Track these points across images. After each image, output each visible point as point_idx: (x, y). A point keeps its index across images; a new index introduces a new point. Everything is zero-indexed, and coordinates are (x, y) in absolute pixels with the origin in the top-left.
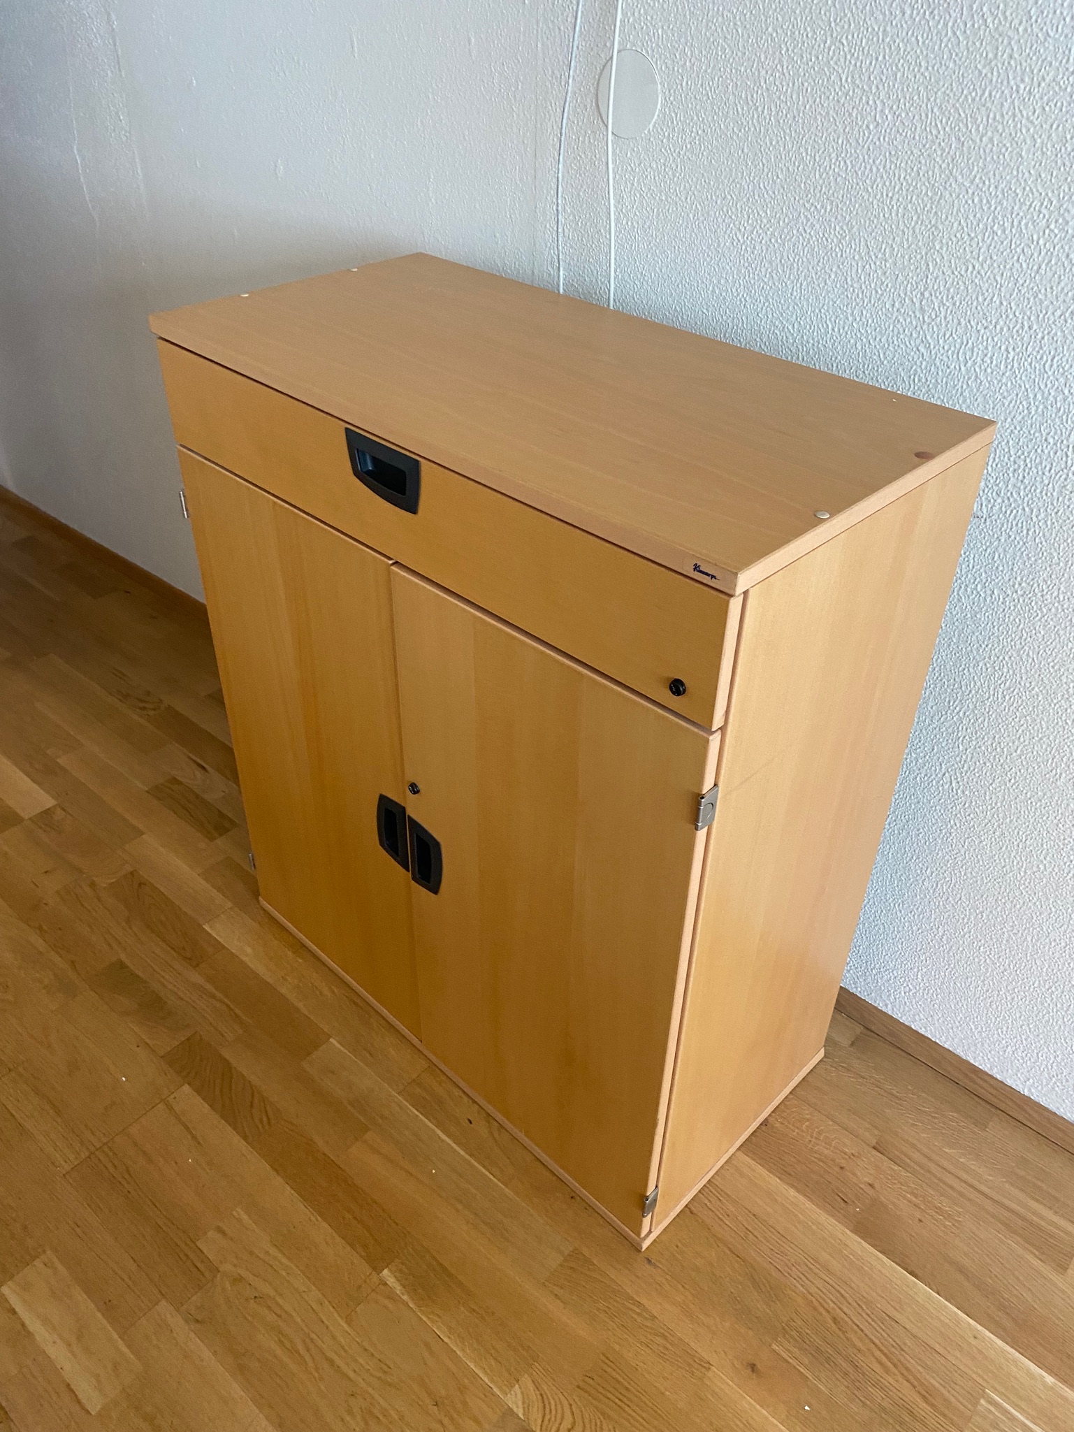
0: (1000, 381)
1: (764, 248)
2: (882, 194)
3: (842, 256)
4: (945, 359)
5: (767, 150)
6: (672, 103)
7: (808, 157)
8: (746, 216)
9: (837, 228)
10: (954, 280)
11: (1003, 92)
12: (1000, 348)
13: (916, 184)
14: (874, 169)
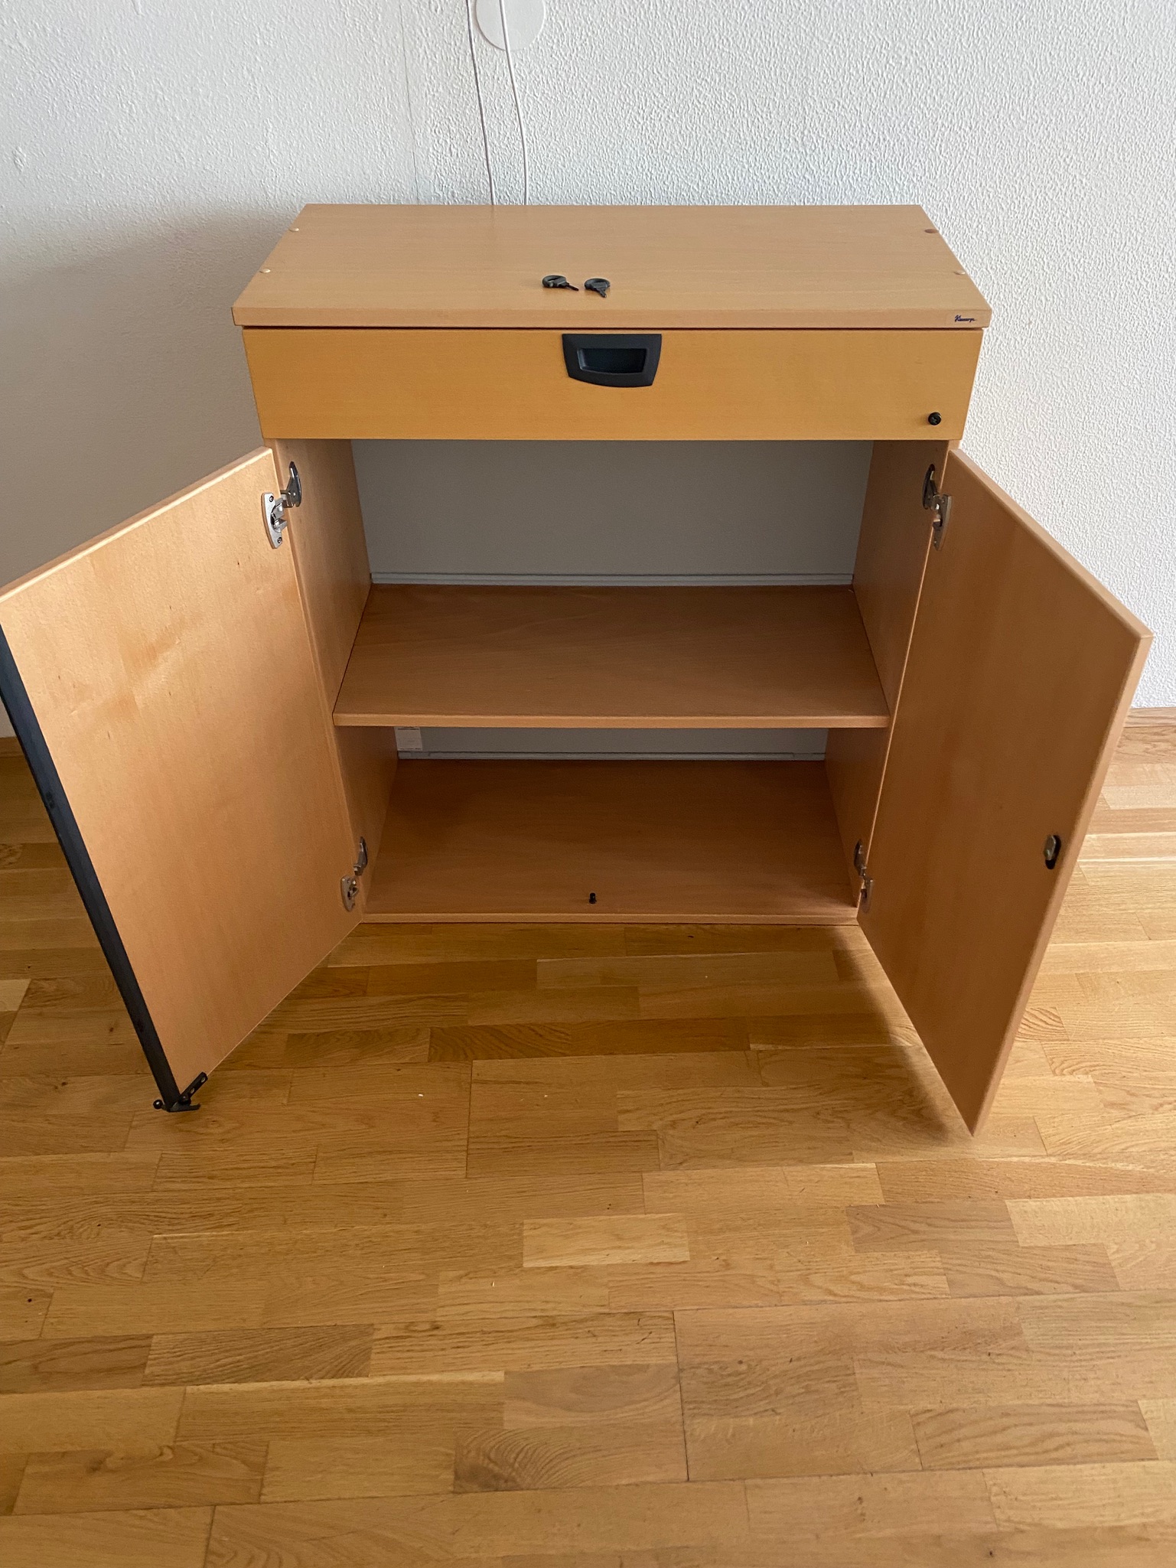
0: (869, 185)
1: (663, 125)
2: (761, 60)
3: (733, 116)
4: (826, 179)
5: (656, 40)
6: (557, 12)
7: (695, 40)
8: (643, 100)
9: (727, 95)
10: (825, 116)
12: (865, 160)
13: (788, 48)
14: (753, 41)
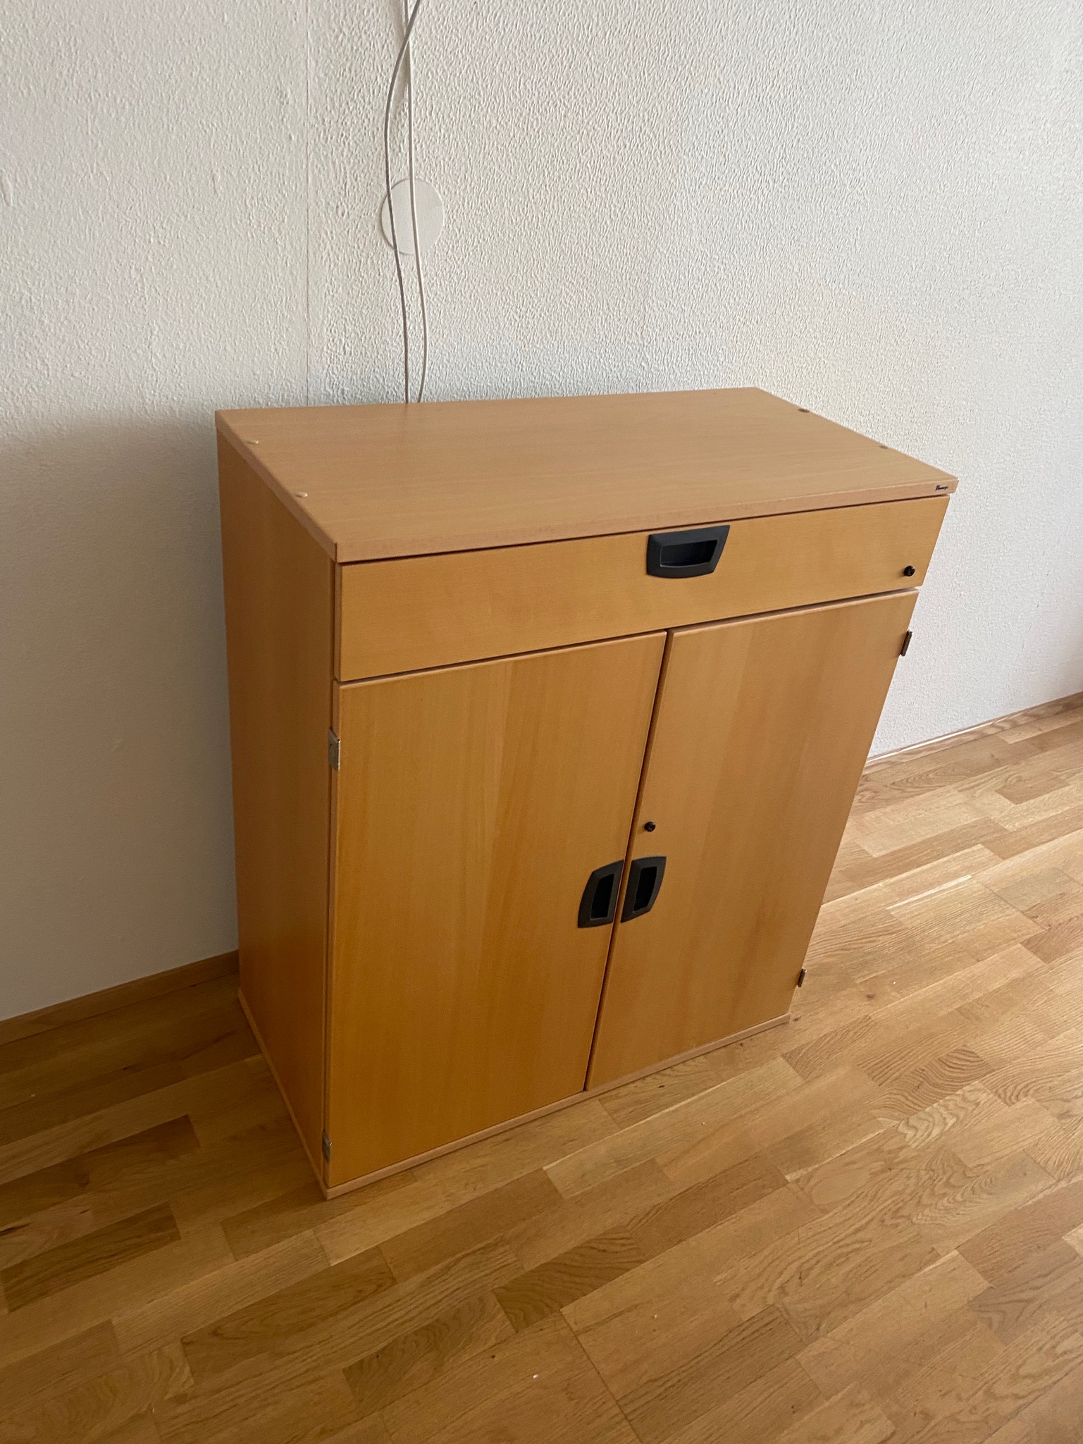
6: (455, 220)
7: (567, 249)
11: (682, 193)
